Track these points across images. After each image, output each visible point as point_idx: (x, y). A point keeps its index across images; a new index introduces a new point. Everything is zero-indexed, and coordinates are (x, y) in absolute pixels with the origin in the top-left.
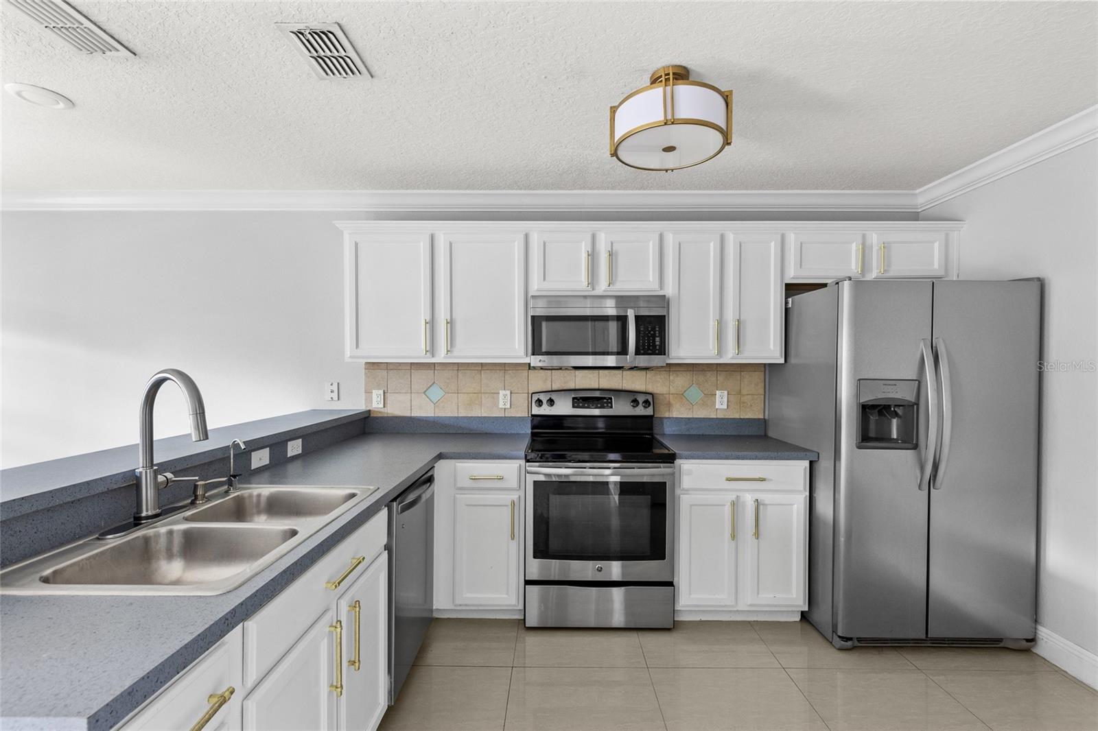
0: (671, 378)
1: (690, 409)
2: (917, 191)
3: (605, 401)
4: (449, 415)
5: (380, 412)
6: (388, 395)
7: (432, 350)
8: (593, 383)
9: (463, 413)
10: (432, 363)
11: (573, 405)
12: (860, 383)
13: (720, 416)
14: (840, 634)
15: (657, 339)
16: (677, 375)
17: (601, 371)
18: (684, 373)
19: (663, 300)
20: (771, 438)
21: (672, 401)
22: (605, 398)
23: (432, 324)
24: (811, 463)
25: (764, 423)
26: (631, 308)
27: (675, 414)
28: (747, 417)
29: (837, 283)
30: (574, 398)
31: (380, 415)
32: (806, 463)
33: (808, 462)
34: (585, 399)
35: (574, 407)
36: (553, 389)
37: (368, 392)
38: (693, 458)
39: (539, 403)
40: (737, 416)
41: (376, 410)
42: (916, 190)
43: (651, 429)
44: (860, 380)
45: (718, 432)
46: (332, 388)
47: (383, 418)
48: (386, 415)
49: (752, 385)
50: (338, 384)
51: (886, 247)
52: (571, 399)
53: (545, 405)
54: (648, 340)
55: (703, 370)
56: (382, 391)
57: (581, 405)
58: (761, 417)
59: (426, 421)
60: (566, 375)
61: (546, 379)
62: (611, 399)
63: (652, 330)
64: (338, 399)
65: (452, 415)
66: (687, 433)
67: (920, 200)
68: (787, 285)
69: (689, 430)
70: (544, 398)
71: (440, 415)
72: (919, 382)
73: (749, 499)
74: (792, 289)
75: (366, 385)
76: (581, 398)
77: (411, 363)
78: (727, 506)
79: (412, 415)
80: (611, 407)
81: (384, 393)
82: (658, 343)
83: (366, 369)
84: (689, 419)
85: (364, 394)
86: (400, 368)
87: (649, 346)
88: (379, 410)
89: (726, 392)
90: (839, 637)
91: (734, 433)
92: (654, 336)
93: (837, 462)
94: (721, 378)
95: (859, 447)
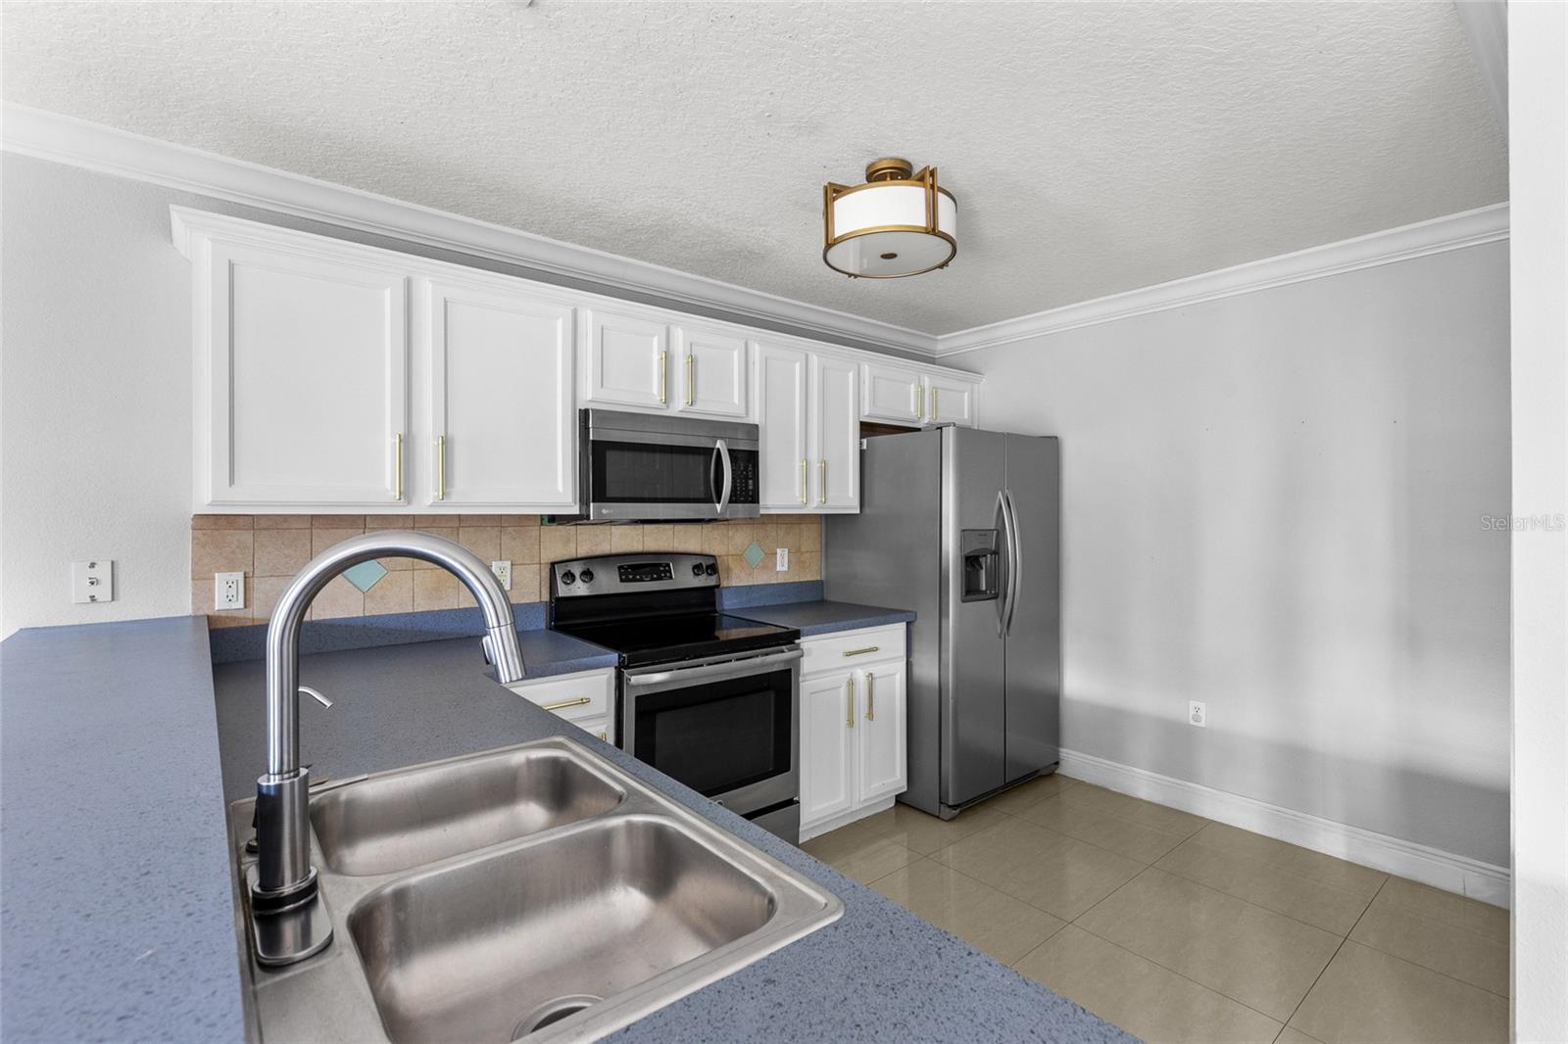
0: (730, 533)
1: (750, 574)
2: (940, 337)
3: (662, 569)
4: (396, 610)
5: (234, 619)
6: (256, 582)
7: (407, 492)
8: (635, 544)
9: (422, 606)
10: (361, 516)
11: (620, 577)
12: (964, 534)
13: (781, 580)
14: (951, 803)
15: (751, 482)
16: (737, 530)
17: (646, 526)
18: (744, 527)
19: (753, 430)
20: (830, 602)
21: (732, 566)
22: (660, 565)
23: (407, 444)
24: (907, 623)
25: (819, 585)
26: (721, 438)
27: (734, 583)
28: (805, 579)
29: (941, 428)
30: (620, 568)
31: (234, 624)
32: (903, 626)
33: (905, 623)
34: (635, 568)
35: (622, 581)
36: (579, 556)
37: (202, 578)
38: (813, 634)
39: (569, 577)
40: (797, 579)
41: (223, 614)
42: (937, 335)
43: (714, 604)
44: (964, 531)
45: (779, 601)
46: (93, 573)
47: (243, 628)
48: (249, 624)
49: (811, 539)
50: (113, 563)
51: (935, 390)
52: (617, 569)
53: (578, 582)
54: (741, 482)
55: (764, 523)
56: (241, 574)
57: (631, 577)
58: (819, 578)
59: (346, 626)
60: (598, 532)
61: (569, 540)
62: (668, 565)
63: (744, 470)
64: (113, 600)
65: (402, 611)
66: (749, 606)
67: (940, 347)
68: (862, 424)
69: (750, 602)
70: (577, 569)
71: (375, 613)
72: (1000, 532)
73: (860, 675)
74: (868, 429)
75: (196, 562)
76: (630, 566)
77: (312, 516)
78: (843, 688)
79: (313, 619)
80: (671, 578)
81: (245, 577)
82: (751, 487)
83: (194, 529)
84: (750, 587)
85: (190, 582)
86: (285, 526)
87: (741, 490)
88: (235, 614)
89: (787, 550)
90: (949, 806)
91: (796, 601)
92: (747, 478)
93: (943, 621)
94: (781, 533)
95: (963, 601)
